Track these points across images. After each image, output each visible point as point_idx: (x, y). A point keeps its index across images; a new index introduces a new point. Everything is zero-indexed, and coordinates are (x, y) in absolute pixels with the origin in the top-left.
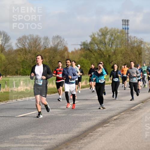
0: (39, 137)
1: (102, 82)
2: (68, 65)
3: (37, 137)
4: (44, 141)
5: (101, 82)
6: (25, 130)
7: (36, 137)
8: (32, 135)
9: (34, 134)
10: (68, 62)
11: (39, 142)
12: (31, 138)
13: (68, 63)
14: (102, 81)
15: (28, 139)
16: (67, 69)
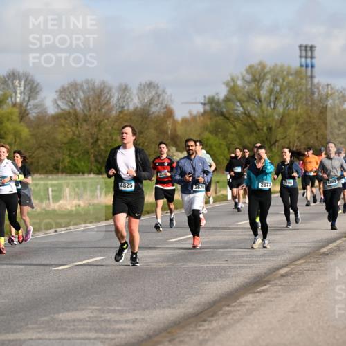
1: (266, 188)
5: (263, 188)
6: (75, 301)
7: (100, 317)
8: (92, 312)
9: (97, 309)
10: (192, 146)
11: (107, 329)
12: (89, 317)
15: (81, 320)
16: (191, 160)
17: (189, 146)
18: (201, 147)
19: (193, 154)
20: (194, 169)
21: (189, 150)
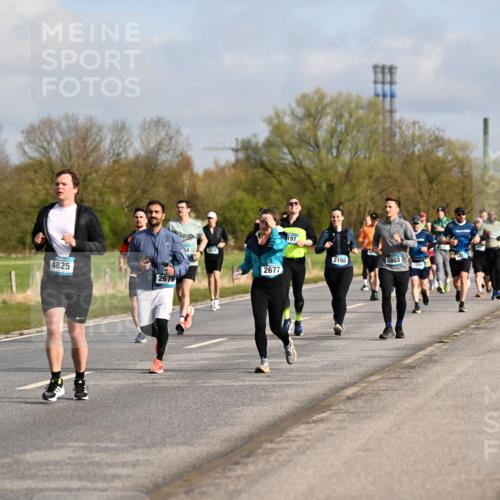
0: (97, 457)
1: (273, 274)
2: (155, 221)
3: (89, 455)
4: (111, 471)
5: (268, 274)
6: (50, 434)
7: (86, 458)
8: (74, 451)
9: (81, 447)
10: (156, 212)
11: (95, 475)
12: (70, 458)
13: (154, 215)
14: (270, 271)
15: (58, 463)
16: (153, 235)
17: (151, 212)
18: (189, 210)
19: (157, 225)
20: (156, 249)
21: (152, 218)
